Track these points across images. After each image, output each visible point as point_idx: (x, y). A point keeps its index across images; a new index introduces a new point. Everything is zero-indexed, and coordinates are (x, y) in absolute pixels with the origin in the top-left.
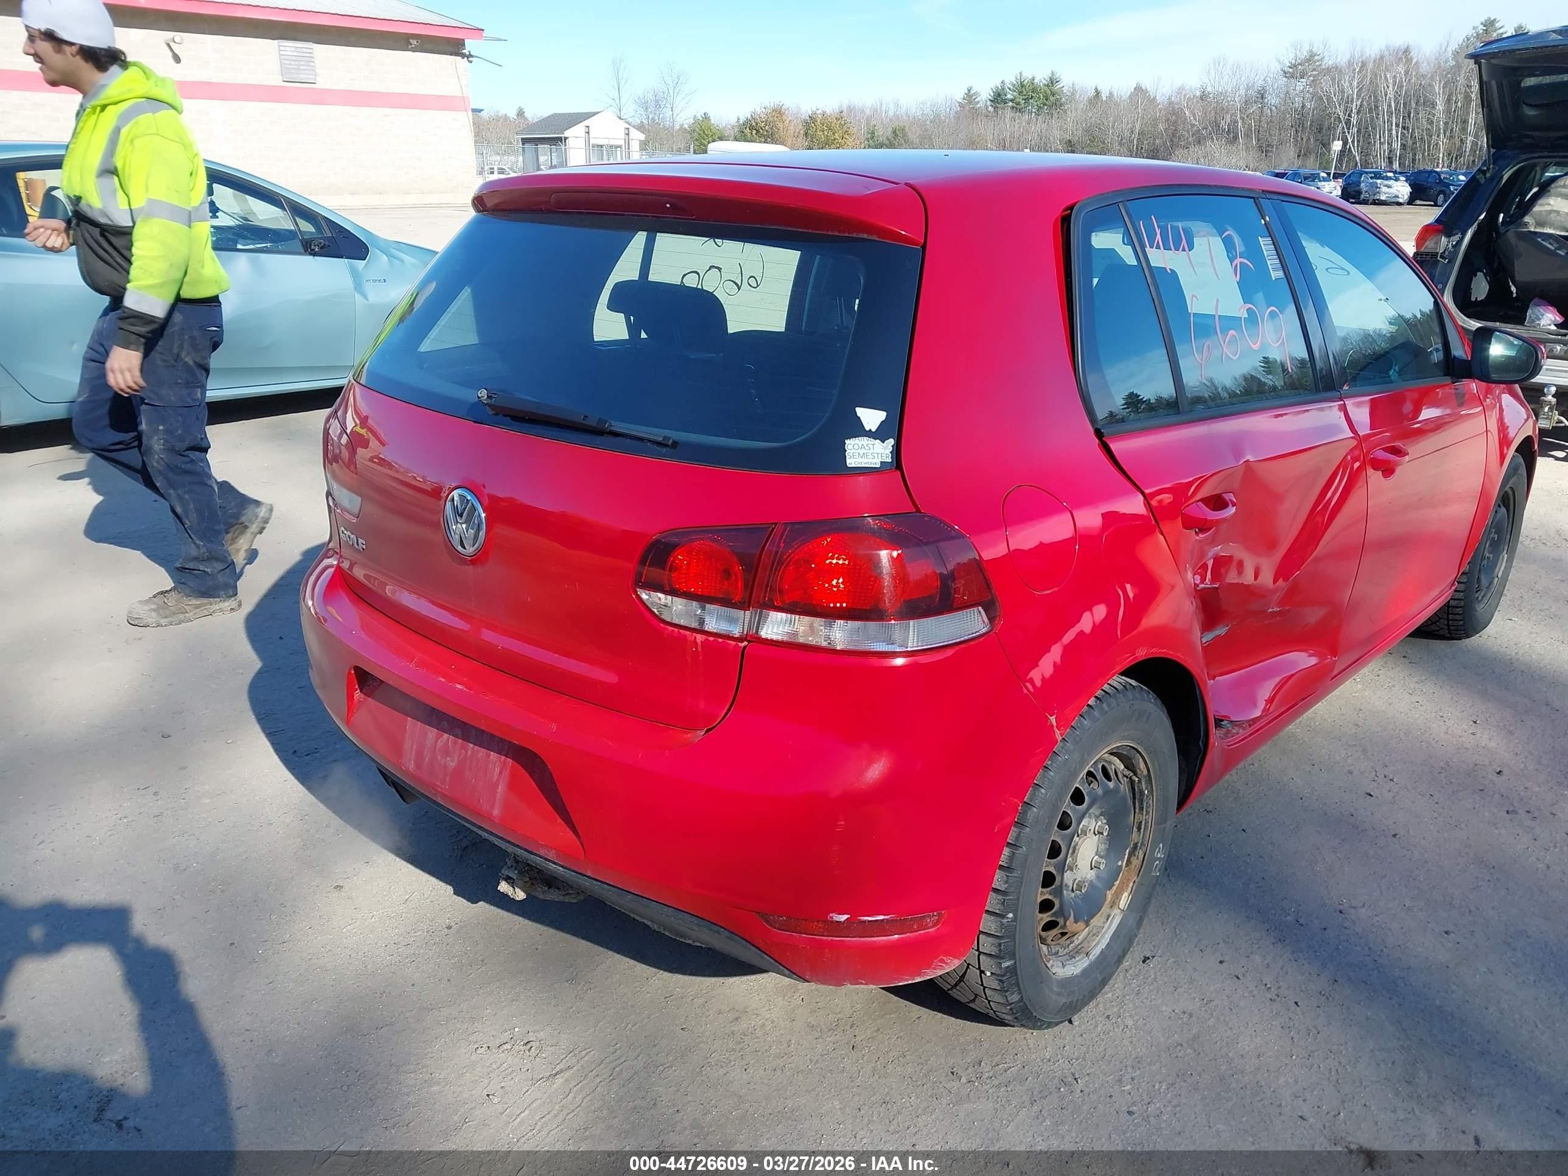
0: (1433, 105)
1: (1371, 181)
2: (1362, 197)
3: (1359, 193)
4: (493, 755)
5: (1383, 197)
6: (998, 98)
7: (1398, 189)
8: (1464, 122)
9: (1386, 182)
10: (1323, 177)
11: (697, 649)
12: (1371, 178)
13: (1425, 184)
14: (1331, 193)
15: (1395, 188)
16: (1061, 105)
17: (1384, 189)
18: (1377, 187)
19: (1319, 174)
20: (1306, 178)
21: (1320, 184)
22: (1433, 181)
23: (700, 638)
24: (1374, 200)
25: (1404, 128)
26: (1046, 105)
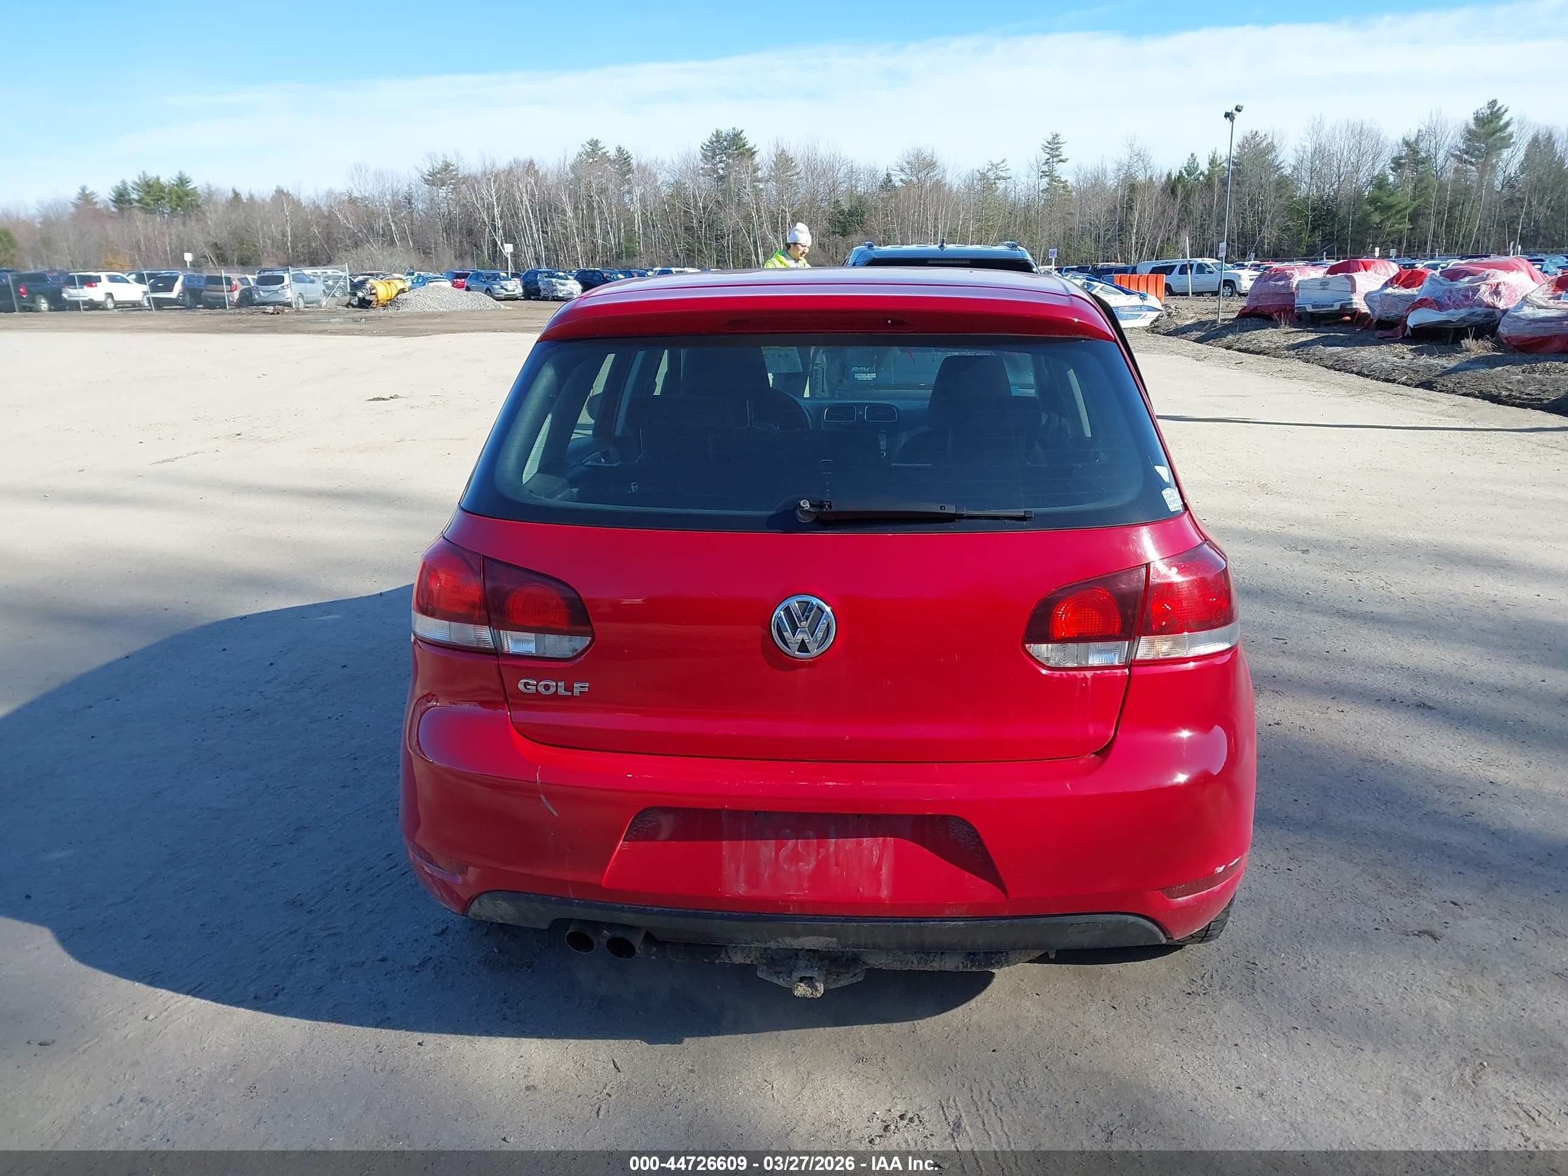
0: (564, 212)
1: (546, 280)
2: (542, 294)
3: (538, 290)
4: (866, 842)
5: (560, 295)
6: (121, 198)
7: (572, 286)
8: (592, 227)
9: (560, 281)
10: (503, 277)
11: (1087, 684)
12: (546, 277)
13: (592, 282)
14: (514, 291)
15: (569, 285)
16: (198, 206)
17: (560, 287)
18: (553, 285)
19: (499, 274)
20: (488, 278)
21: (503, 283)
22: (598, 279)
23: (1089, 674)
24: (553, 297)
25: (543, 231)
26: (179, 206)
